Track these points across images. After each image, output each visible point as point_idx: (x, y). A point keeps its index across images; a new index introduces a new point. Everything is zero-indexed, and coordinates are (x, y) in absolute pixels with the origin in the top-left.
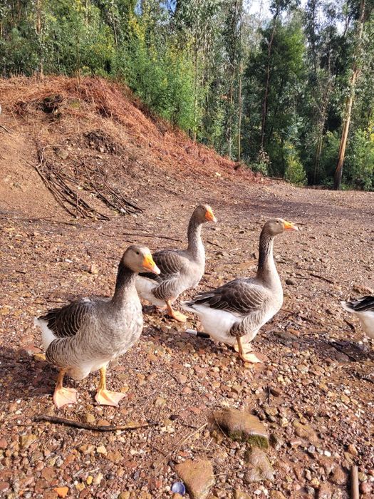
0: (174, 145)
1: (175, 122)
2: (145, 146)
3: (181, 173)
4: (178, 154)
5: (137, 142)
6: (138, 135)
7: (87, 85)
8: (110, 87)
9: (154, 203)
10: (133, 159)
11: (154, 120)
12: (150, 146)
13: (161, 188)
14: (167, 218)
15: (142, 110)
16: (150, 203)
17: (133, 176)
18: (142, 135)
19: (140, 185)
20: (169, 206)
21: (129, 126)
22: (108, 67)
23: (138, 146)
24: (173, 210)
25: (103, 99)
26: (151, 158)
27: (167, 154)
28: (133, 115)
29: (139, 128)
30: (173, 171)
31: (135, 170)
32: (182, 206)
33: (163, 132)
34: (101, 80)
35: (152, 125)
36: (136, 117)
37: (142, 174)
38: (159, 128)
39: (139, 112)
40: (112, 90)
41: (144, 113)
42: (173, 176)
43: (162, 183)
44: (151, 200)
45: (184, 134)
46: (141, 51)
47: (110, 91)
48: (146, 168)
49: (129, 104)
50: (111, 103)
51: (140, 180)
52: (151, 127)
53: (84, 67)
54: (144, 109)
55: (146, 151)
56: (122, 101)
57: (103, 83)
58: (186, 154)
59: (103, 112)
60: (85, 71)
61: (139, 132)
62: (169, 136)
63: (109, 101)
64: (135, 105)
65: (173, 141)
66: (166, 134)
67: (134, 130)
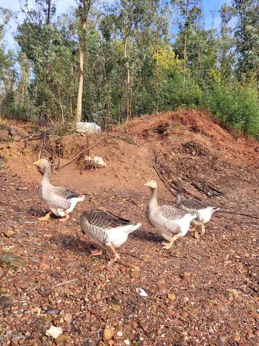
0: (245, 147)
1: (245, 130)
2: (223, 149)
3: (251, 166)
4: (249, 153)
5: (218, 147)
6: (218, 142)
7: (184, 114)
8: (198, 114)
9: (232, 189)
10: (215, 158)
11: (229, 131)
12: (227, 149)
13: (237, 178)
14: (244, 200)
15: (220, 126)
16: (229, 188)
17: (216, 170)
18: (221, 142)
19: (221, 176)
20: (244, 191)
21: (212, 136)
22: (197, 103)
23: (218, 149)
24: (248, 194)
25: (194, 121)
26: (228, 157)
27: (240, 153)
28: (214, 129)
29: (219, 137)
30: (246, 165)
31: (217, 166)
32: (255, 191)
33: (236, 138)
34: (193, 110)
35: (228, 134)
36: (217, 131)
37: (222, 168)
38: (233, 136)
39: (219, 126)
40: (200, 115)
41: (222, 127)
42: (246, 169)
43: (237, 174)
44: (230, 186)
45: (253, 138)
47: (198, 116)
48: (224, 163)
49: (211, 123)
50: (200, 123)
51: (221, 172)
52: (227, 135)
53: (183, 105)
54: (221, 125)
55: (224, 152)
56: (207, 122)
57: (194, 112)
58: (255, 153)
59: (195, 129)
60: (183, 107)
61: (218, 139)
62: (241, 141)
63: (198, 122)
64: (215, 123)
65: (244, 144)
66: (239, 140)
67: (215, 139)
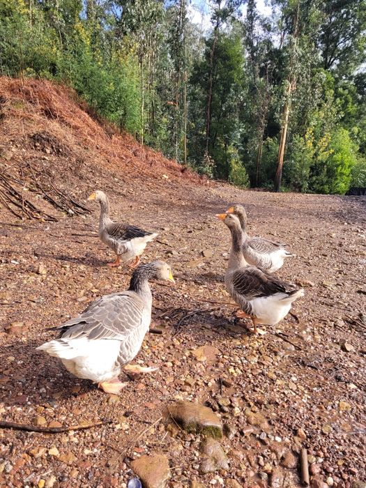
0: (122, 148)
1: (122, 125)
2: (92, 148)
3: (129, 175)
4: (126, 156)
5: (85, 144)
6: (85, 138)
7: (32, 86)
8: (55, 89)
10: (80, 161)
11: (101, 123)
12: (97, 148)
13: (110, 189)
15: (88, 114)
17: (81, 178)
18: (89, 138)
19: (89, 187)
20: (118, 207)
21: (76, 128)
22: (53, 70)
23: (85, 148)
24: (122, 211)
25: (49, 101)
26: (99, 160)
27: (115, 156)
28: (80, 118)
29: (87, 130)
30: (122, 173)
31: (83, 171)
32: (131, 207)
33: (110, 135)
34: (46, 82)
35: (99, 128)
36: (83, 120)
37: (90, 175)
38: (107, 131)
39: (86, 114)
40: (58, 92)
41: (91, 116)
42: (121, 178)
43: (110, 185)
45: (132, 138)
46: (87, 55)
47: (55, 93)
48: (93, 169)
49: (75, 107)
50: (57, 105)
51: (88, 181)
52: (98, 130)
53: (28, 69)
54: (90, 112)
55: (94, 154)
56: (68, 104)
57: (48, 85)
58: (133, 157)
59: (49, 113)
60: (29, 73)
61: (86, 134)
62: (116, 139)
63: (54, 103)
64: (81, 108)
65: (121, 144)
66: (113, 137)
67: (81, 133)
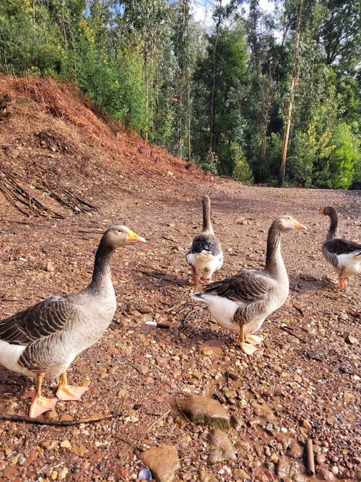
0: (127, 146)
1: (127, 122)
2: (97, 146)
3: (134, 172)
4: (131, 153)
5: (90, 142)
6: (90, 135)
7: (37, 85)
8: (59, 87)
9: (109, 201)
10: (86, 159)
11: (105, 121)
12: (102, 146)
13: (115, 187)
14: (122, 215)
15: (93, 111)
16: (104, 201)
17: (87, 175)
18: (94, 135)
19: (95, 184)
20: (123, 204)
21: (81, 125)
22: (58, 69)
23: (90, 146)
24: (128, 208)
25: (54, 99)
26: (104, 158)
27: (120, 153)
28: (85, 116)
29: (91, 128)
30: (127, 171)
31: (89, 169)
32: (137, 203)
33: (115, 132)
34: (51, 80)
35: (104, 125)
36: (88, 118)
37: (96, 173)
38: (111, 128)
39: (91, 112)
40: (62, 90)
41: (96, 114)
42: (126, 175)
43: (115, 182)
44: (106, 198)
45: (136, 135)
46: (92, 53)
47: (60, 91)
48: (99, 166)
49: (79, 105)
50: (62, 103)
51: (94, 178)
52: (103, 127)
53: (33, 68)
54: (95, 110)
55: (99, 151)
56: (73, 102)
57: (53, 83)
58: (138, 154)
59: (54, 112)
60: (34, 71)
61: (91, 131)
62: (121, 137)
63: (59, 101)
64: (86, 106)
65: (126, 142)
66: (118, 134)
67: (86, 130)
